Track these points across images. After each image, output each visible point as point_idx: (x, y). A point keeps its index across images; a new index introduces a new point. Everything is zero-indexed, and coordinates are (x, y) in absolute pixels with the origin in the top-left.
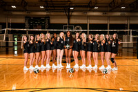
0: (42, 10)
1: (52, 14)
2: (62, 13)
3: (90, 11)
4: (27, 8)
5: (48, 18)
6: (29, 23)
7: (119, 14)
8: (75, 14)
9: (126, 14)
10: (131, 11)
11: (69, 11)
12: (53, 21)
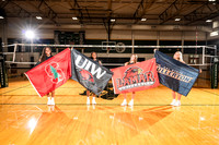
0: (74, 23)
1: (88, 27)
2: (101, 27)
3: (135, 23)
4: (57, 20)
5: (83, 32)
6: (60, 39)
7: (171, 28)
8: (116, 27)
9: (180, 28)
10: (186, 25)
11: (110, 23)
12: (89, 36)
